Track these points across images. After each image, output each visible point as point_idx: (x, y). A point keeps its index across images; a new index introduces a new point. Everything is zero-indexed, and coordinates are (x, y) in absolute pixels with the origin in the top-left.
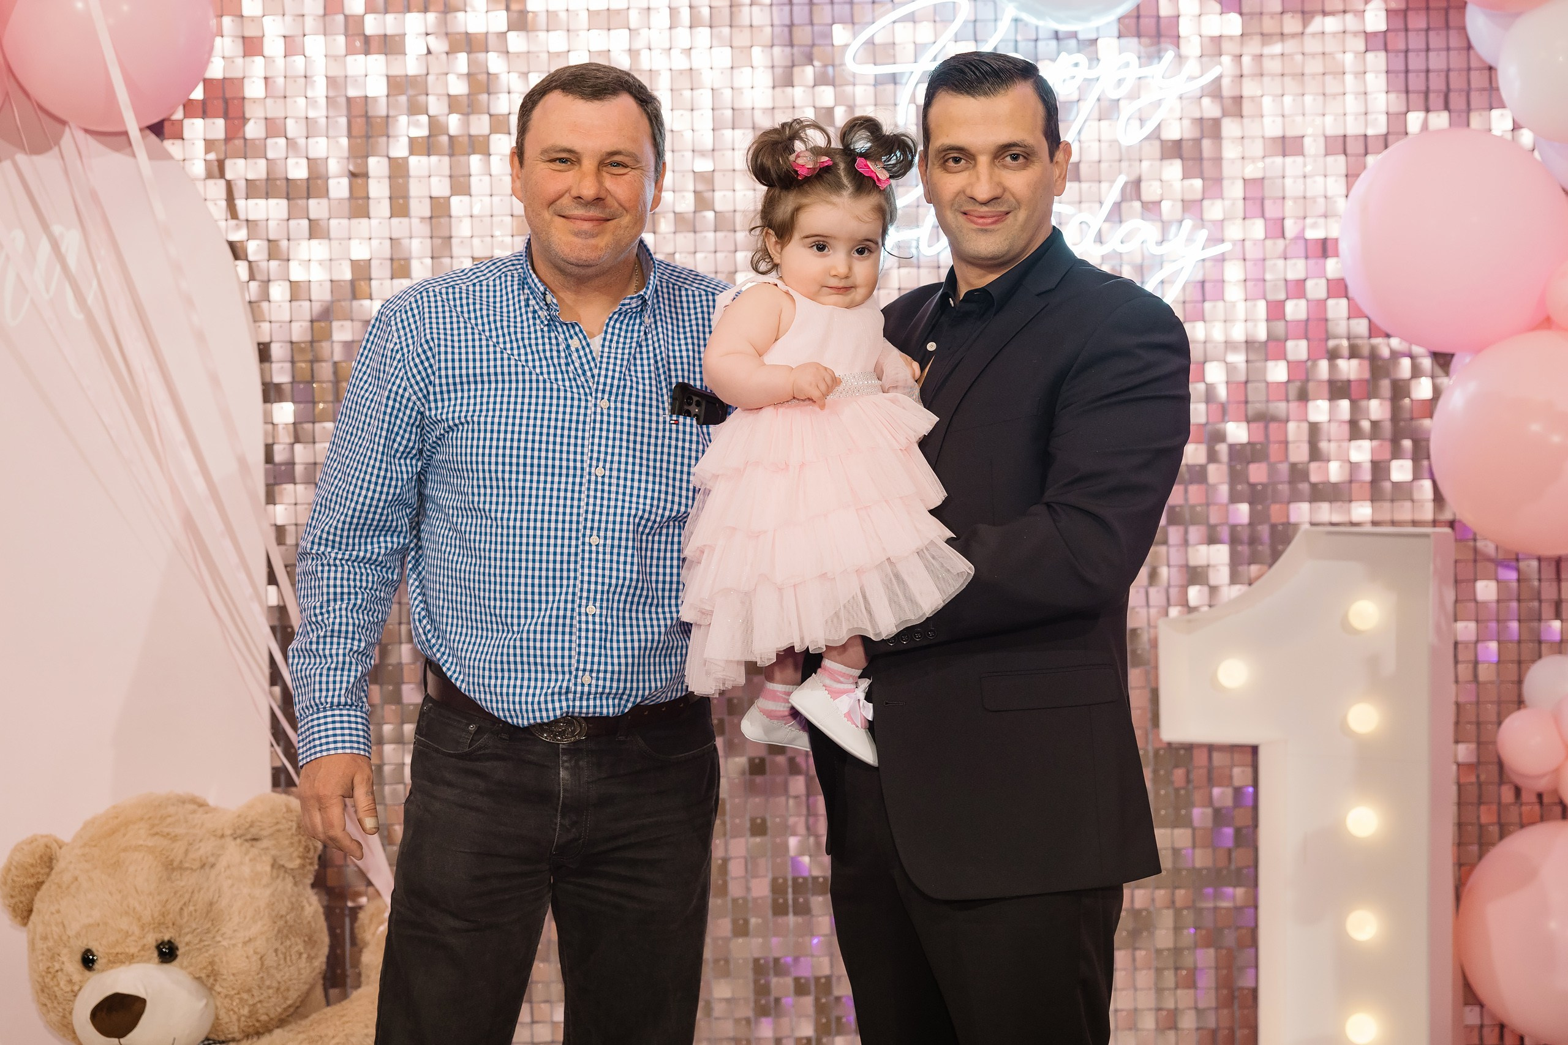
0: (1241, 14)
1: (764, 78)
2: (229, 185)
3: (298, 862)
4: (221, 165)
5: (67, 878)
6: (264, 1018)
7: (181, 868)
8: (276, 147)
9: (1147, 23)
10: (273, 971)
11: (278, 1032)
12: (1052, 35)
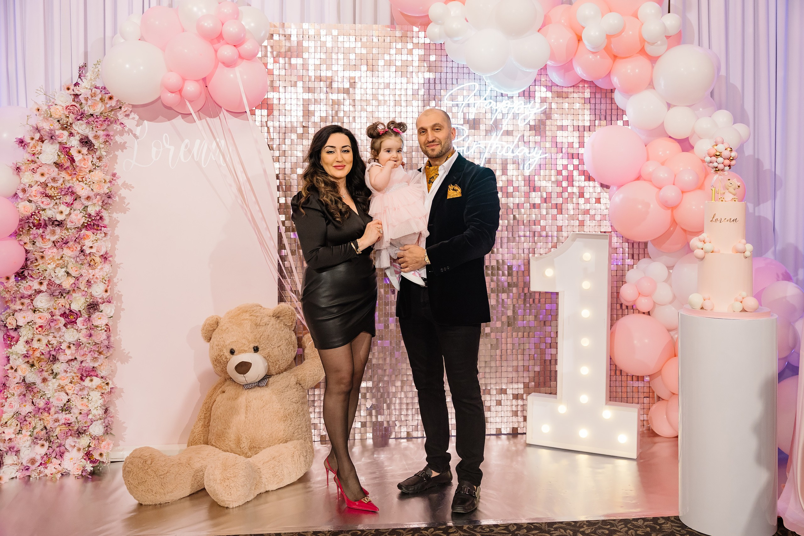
0: (551, 92)
1: (421, 103)
2: (268, 128)
3: (291, 323)
4: (266, 122)
5: (224, 328)
6: (281, 368)
7: (260, 325)
8: (282, 118)
9: (526, 93)
10: (285, 355)
11: (284, 373)
12: (500, 95)
